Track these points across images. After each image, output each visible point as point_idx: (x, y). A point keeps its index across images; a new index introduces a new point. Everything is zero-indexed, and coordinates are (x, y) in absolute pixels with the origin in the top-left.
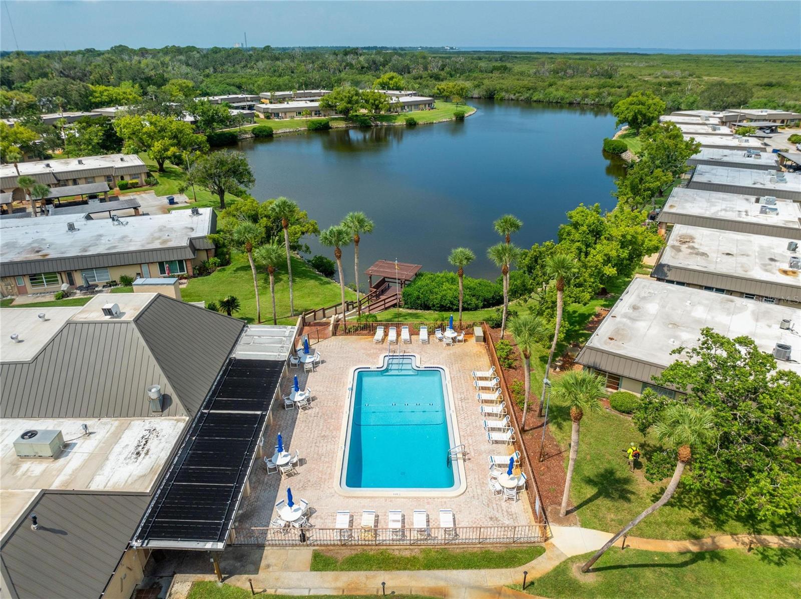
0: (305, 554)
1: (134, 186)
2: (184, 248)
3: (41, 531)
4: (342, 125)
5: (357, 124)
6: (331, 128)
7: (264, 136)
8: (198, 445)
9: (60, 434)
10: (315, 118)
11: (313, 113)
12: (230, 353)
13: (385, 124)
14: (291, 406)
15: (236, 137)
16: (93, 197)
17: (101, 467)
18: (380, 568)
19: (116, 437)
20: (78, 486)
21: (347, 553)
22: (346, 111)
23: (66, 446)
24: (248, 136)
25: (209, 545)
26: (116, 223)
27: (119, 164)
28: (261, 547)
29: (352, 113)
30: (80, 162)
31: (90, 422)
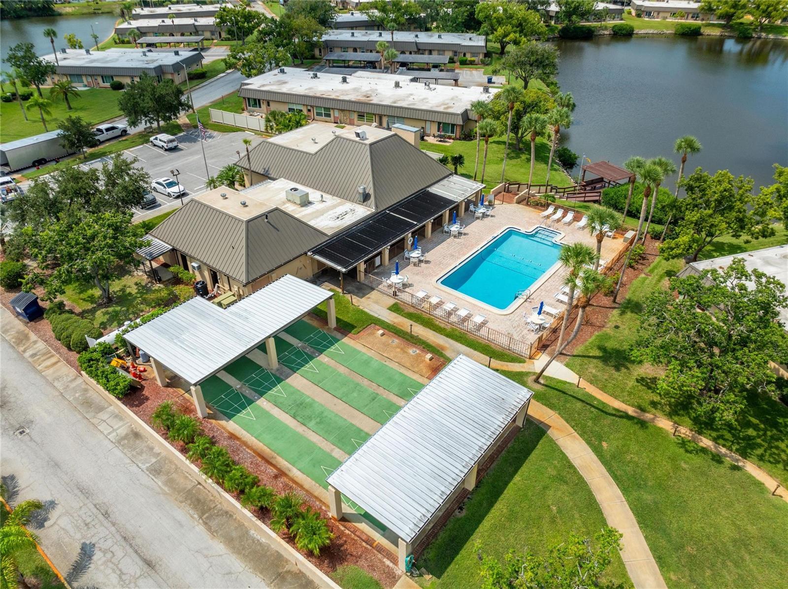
0: (391, 301)
1: (472, 63)
2: (458, 115)
3: (268, 224)
4: (716, 32)
5: (736, 34)
6: (701, 34)
7: (624, 35)
8: (370, 226)
9: (307, 194)
10: (690, 21)
11: (690, 16)
12: (429, 186)
13: (771, 36)
14: (448, 232)
15: (593, 32)
16: (436, 66)
17: (317, 217)
18: (422, 324)
19: (334, 207)
20: (304, 220)
21: (412, 310)
22: (728, 17)
23: (310, 203)
24: (606, 32)
25: (339, 268)
26: (427, 87)
27: (467, 43)
28: (373, 289)
29: (736, 21)
30: (440, 37)
31: (325, 195)
